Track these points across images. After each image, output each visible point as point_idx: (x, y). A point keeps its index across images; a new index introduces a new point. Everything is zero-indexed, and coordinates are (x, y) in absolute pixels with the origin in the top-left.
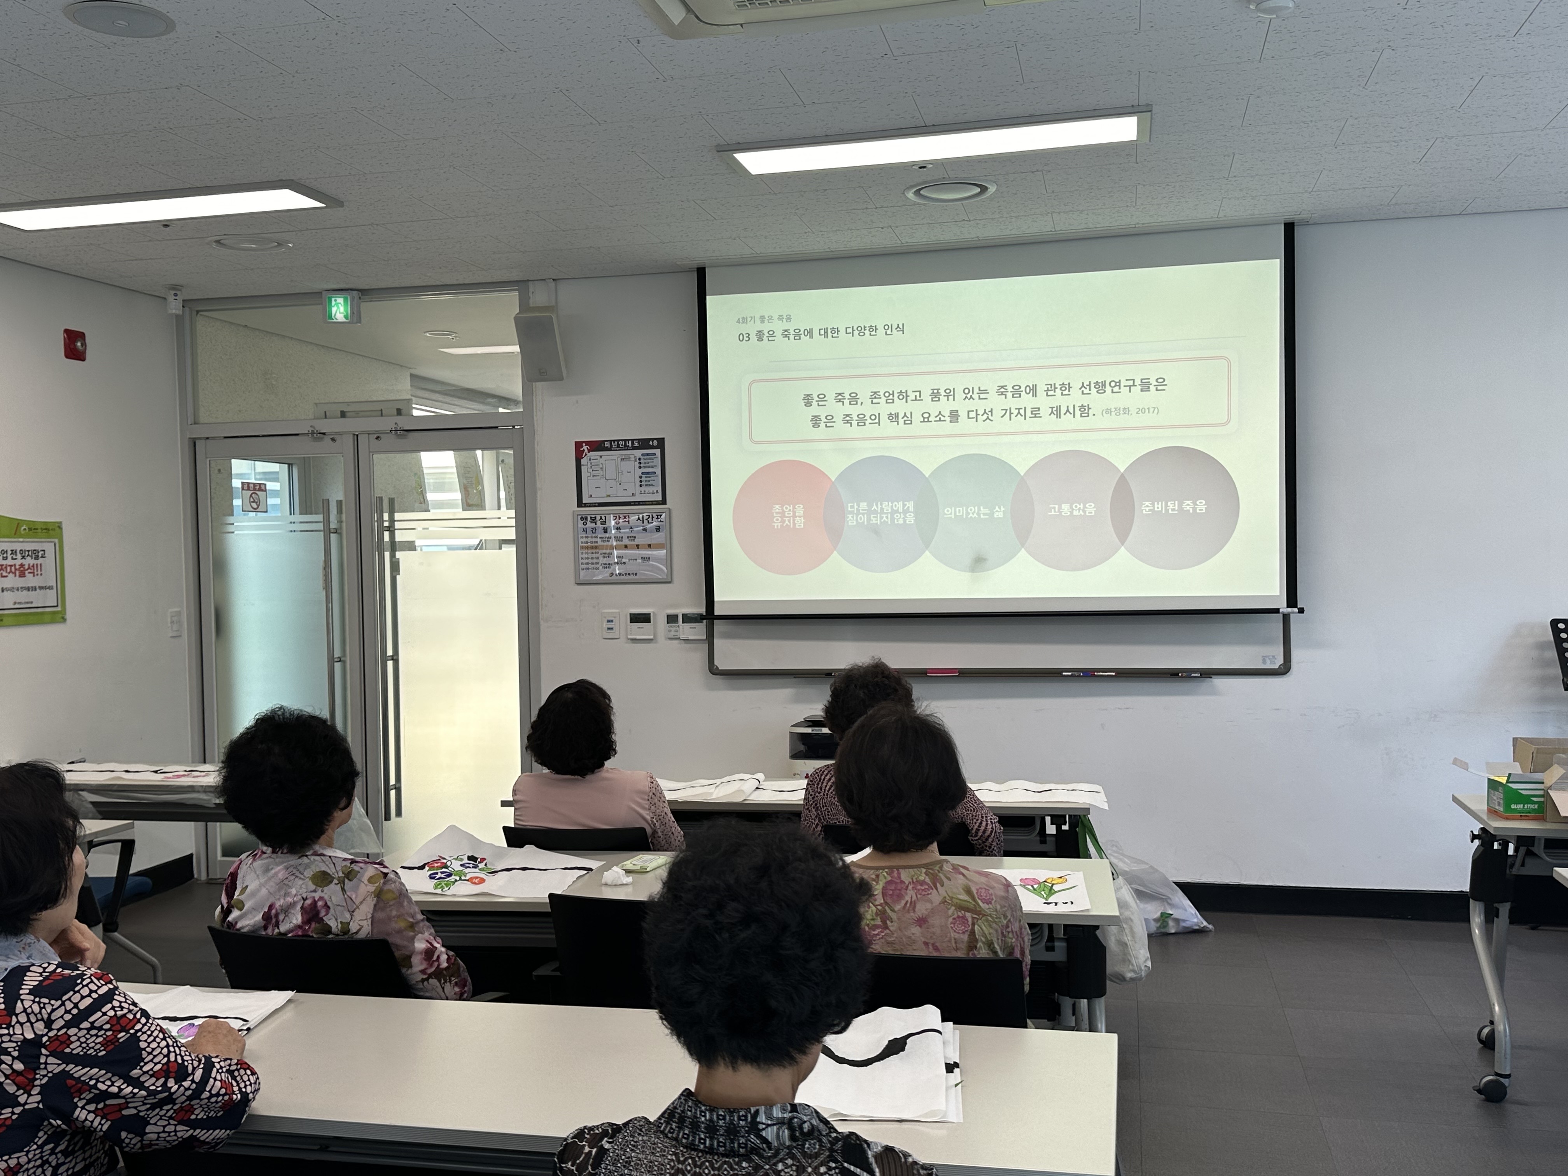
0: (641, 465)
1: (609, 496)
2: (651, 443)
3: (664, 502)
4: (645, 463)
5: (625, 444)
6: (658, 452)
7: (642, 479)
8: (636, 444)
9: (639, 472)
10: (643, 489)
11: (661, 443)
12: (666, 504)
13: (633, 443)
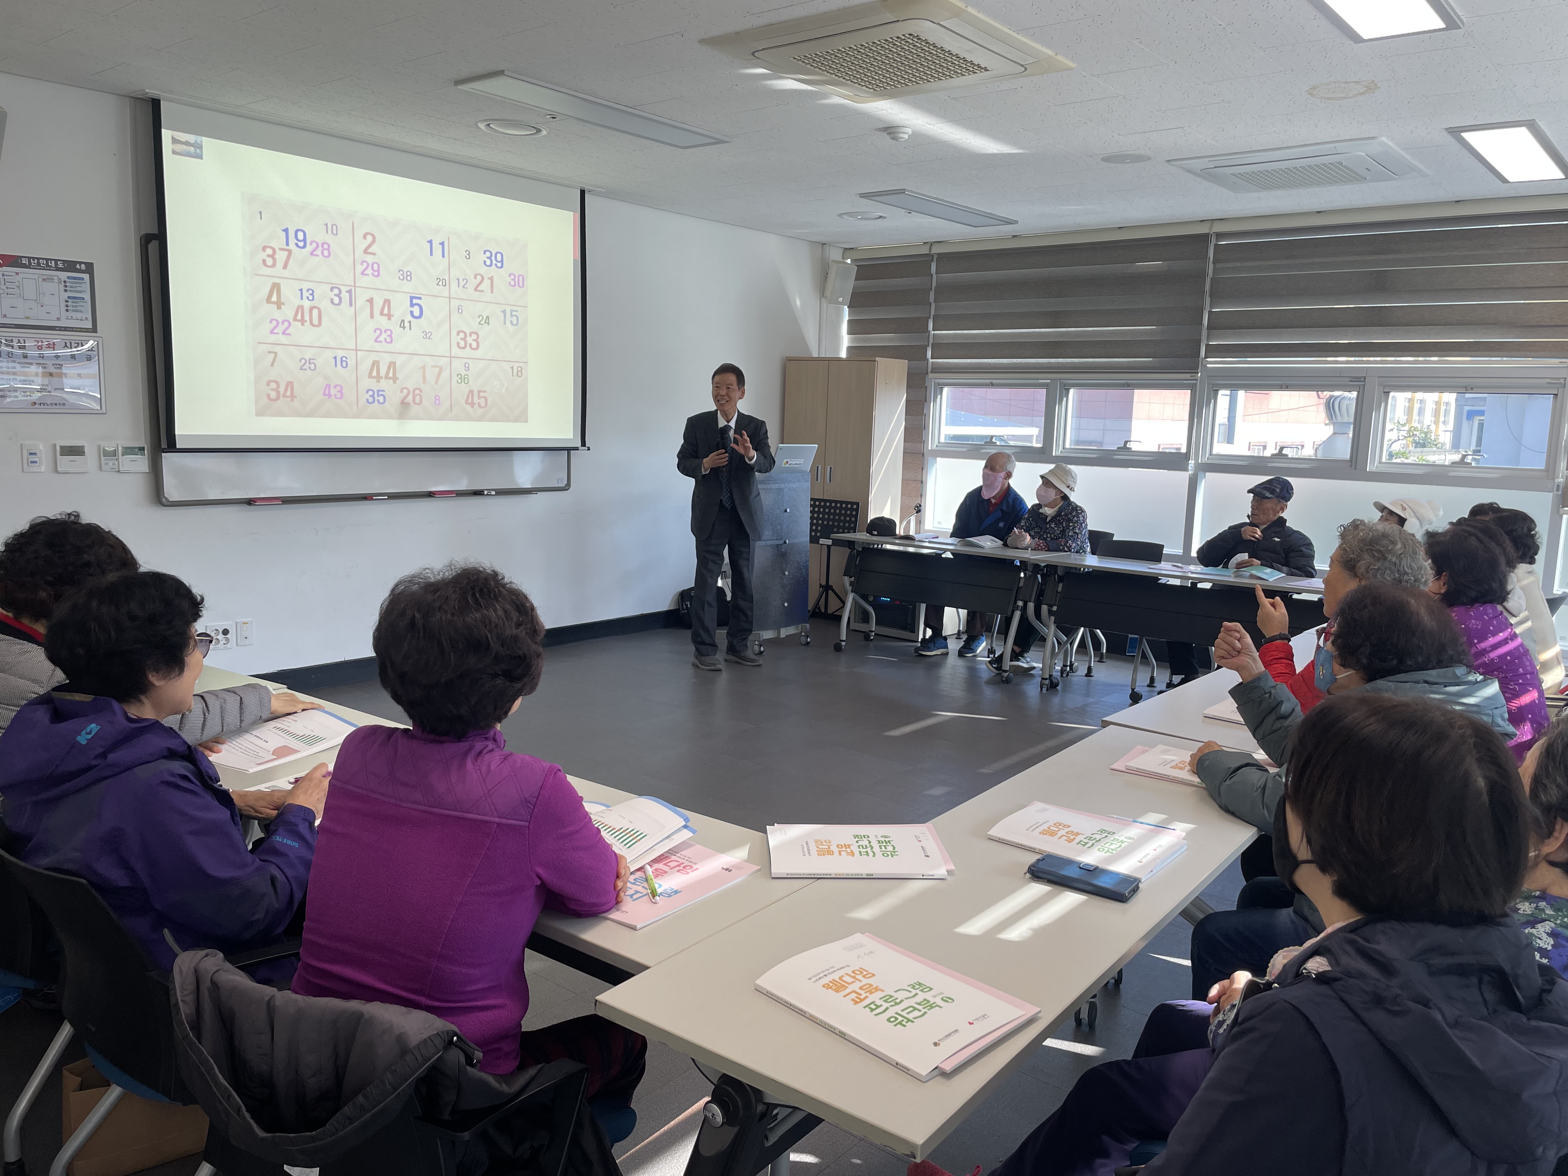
0: (67, 289)
1: (28, 318)
2: (78, 266)
3: (94, 329)
4: (71, 287)
5: (47, 263)
6: (86, 277)
7: (68, 304)
8: (61, 266)
9: (65, 295)
10: (70, 314)
11: (89, 268)
12: (97, 332)
13: (56, 264)
